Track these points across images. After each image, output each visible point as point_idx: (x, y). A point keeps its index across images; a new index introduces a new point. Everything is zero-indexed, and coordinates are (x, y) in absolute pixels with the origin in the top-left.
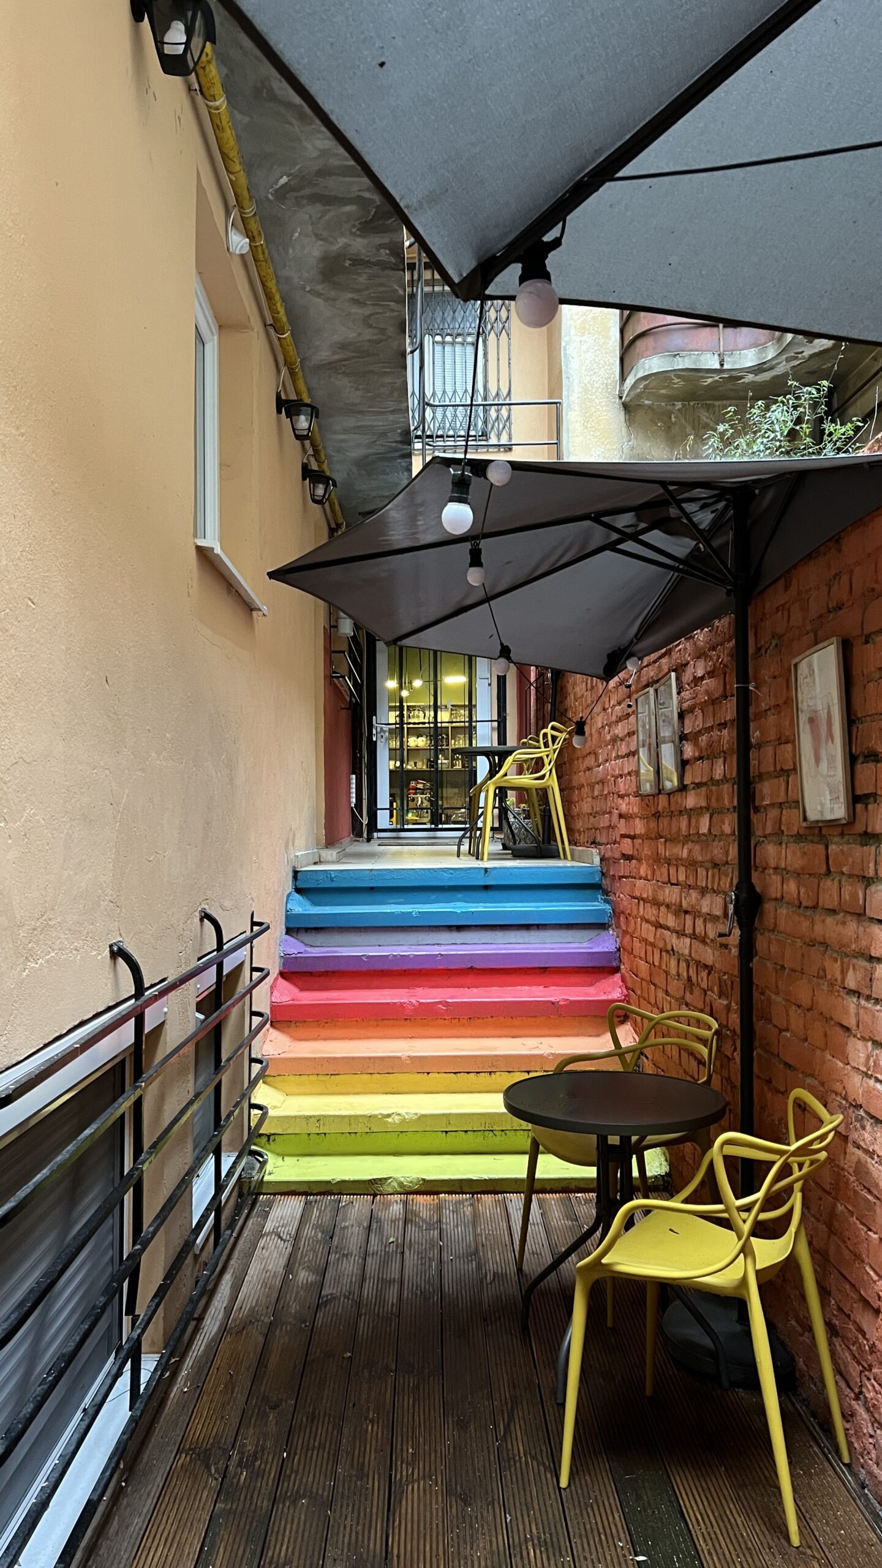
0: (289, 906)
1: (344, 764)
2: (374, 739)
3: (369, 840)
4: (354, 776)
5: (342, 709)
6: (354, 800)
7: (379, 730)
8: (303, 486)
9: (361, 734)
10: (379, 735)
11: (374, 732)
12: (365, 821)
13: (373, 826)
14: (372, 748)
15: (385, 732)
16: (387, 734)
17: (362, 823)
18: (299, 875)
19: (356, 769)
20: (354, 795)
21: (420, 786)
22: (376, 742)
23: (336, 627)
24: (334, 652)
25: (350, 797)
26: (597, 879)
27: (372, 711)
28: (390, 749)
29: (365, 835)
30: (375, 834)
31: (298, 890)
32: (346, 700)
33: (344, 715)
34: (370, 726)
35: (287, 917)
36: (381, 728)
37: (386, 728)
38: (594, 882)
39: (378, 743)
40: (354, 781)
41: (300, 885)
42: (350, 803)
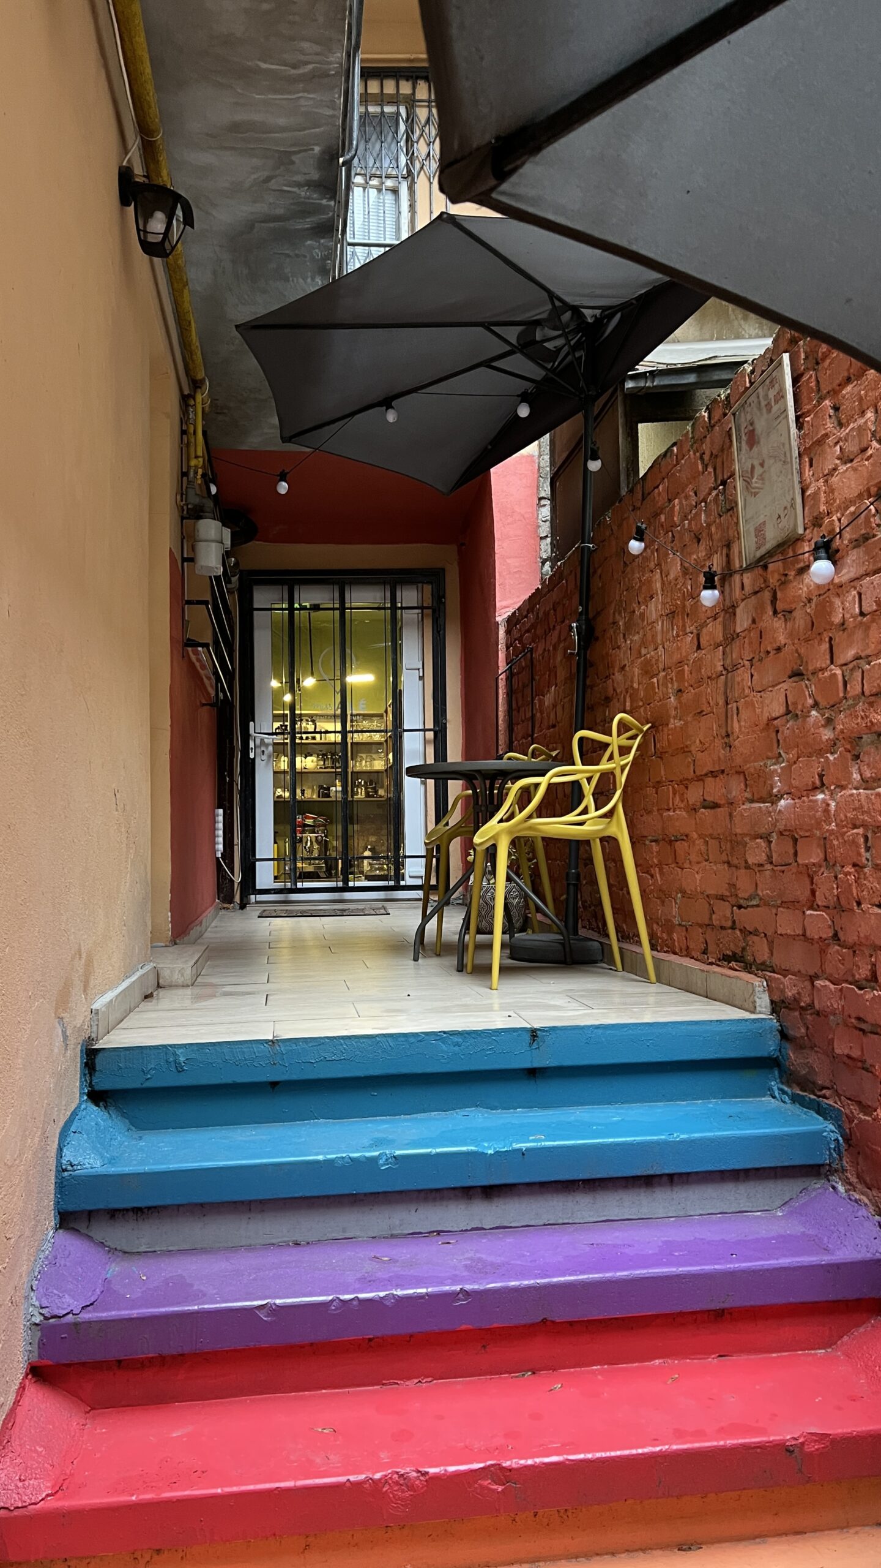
0: (68, 1155)
1: (206, 791)
2: (252, 756)
3: (243, 906)
4: (221, 811)
5: (204, 705)
6: (220, 847)
7: (258, 742)
8: (123, 216)
9: (232, 749)
10: (258, 751)
11: (252, 745)
12: (237, 878)
13: (249, 883)
14: (249, 769)
15: (267, 745)
16: (271, 748)
17: (233, 881)
18: (99, 1060)
19: (223, 800)
20: (221, 840)
21: (309, 822)
22: (254, 759)
23: (191, 560)
24: (189, 602)
25: (214, 843)
26: (770, 1046)
27: (249, 714)
28: (275, 773)
29: (237, 899)
30: (253, 897)
31: (97, 1097)
32: (208, 694)
33: (205, 716)
34: (246, 737)
35: (62, 1186)
36: (262, 740)
37: (269, 740)
38: (765, 1054)
39: (257, 761)
40: (221, 818)
41: (103, 1083)
42: (215, 851)
